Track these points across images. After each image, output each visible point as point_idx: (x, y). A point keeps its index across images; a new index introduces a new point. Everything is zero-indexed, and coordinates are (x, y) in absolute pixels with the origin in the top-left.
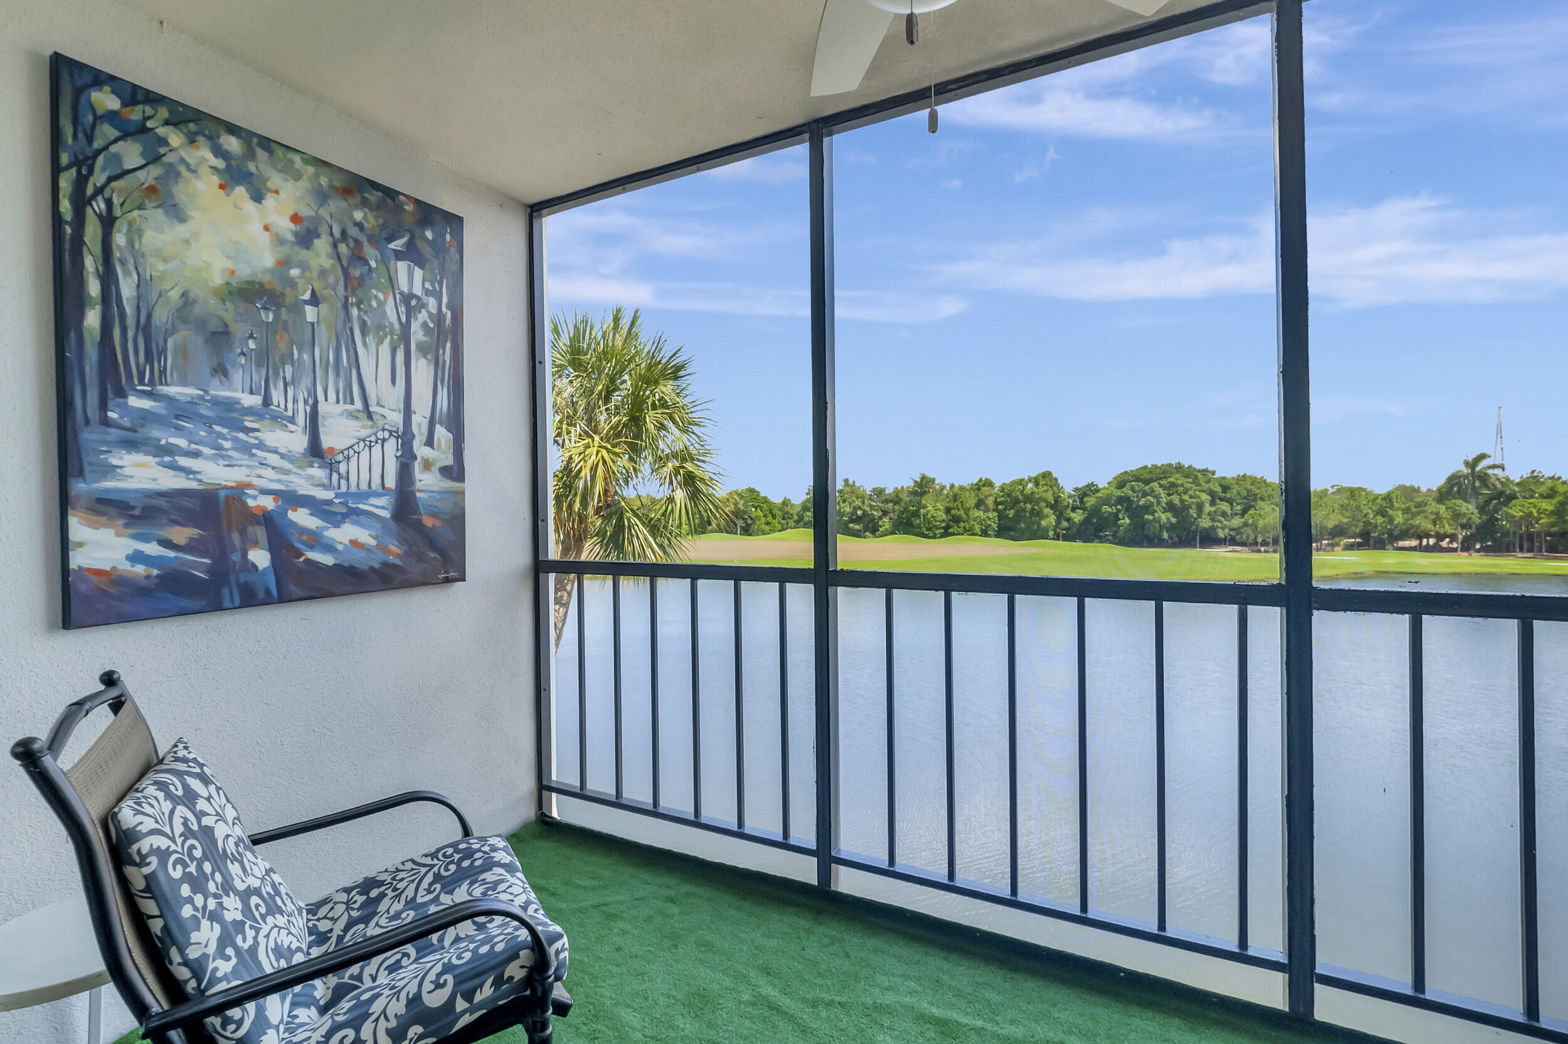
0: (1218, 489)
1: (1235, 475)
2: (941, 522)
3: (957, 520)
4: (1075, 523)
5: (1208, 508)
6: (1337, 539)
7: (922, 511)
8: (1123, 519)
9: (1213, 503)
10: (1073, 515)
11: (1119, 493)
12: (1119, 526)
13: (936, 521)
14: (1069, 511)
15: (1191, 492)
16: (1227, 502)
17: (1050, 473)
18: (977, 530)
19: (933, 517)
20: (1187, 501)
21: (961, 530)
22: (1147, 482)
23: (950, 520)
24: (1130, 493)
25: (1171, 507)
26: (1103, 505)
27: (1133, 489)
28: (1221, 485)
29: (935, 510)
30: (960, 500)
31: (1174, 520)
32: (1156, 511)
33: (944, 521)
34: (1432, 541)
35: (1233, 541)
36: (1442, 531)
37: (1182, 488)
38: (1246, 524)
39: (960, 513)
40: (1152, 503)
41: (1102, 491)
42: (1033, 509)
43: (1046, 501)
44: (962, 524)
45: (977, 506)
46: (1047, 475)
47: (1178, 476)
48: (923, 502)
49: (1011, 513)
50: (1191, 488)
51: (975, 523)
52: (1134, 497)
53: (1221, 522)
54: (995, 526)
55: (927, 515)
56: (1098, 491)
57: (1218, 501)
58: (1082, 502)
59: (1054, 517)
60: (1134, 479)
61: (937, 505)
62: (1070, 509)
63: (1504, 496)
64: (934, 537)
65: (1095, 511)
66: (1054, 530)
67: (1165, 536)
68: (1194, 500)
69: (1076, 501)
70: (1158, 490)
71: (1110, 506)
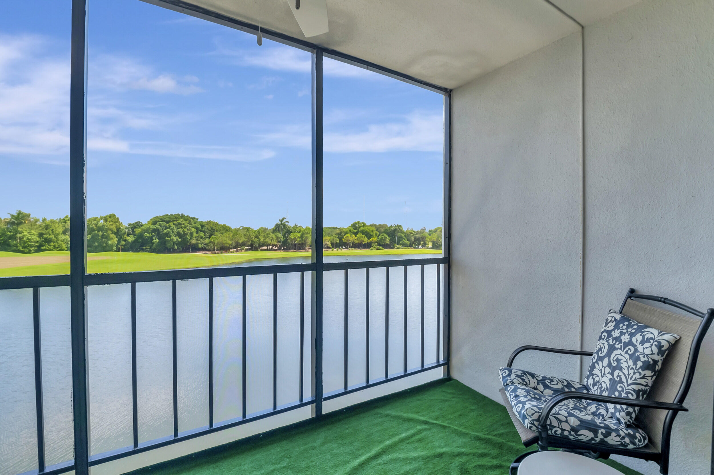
0: (200, 227)
1: (206, 221)
2: (35, 242)
3: (48, 241)
4: (129, 242)
5: (195, 235)
6: (243, 247)
7: (18, 235)
8: (155, 240)
9: (197, 233)
10: (128, 238)
11: (154, 227)
12: (153, 243)
13: (31, 242)
14: (125, 236)
15: (188, 228)
16: (203, 232)
17: (114, 215)
19: (28, 239)
20: (186, 231)
21: (51, 248)
22: (168, 222)
23: (43, 241)
24: (159, 227)
25: (179, 234)
26: (145, 233)
27: (160, 225)
28: (200, 225)
29: (31, 235)
30: (51, 229)
31: (180, 240)
32: (171, 236)
33: (37, 242)
34: (271, 247)
35: (205, 249)
36: (273, 243)
37: (183, 226)
38: (210, 242)
39: (51, 236)
40: (169, 232)
41: (144, 226)
42: (103, 235)
43: (111, 230)
44: (52, 244)
46: (112, 216)
47: (182, 220)
48: (19, 229)
50: (188, 226)
51: (62, 243)
52: (161, 229)
53: (200, 241)
55: (23, 238)
56: (142, 225)
57: (199, 232)
58: (133, 231)
59: (117, 239)
60: (161, 220)
61: (32, 231)
62: (126, 235)
63: (289, 232)
64: (30, 252)
65: (141, 236)
66: (117, 246)
67: (176, 247)
68: (189, 231)
69: (130, 231)
70: (173, 226)
71: (149, 233)
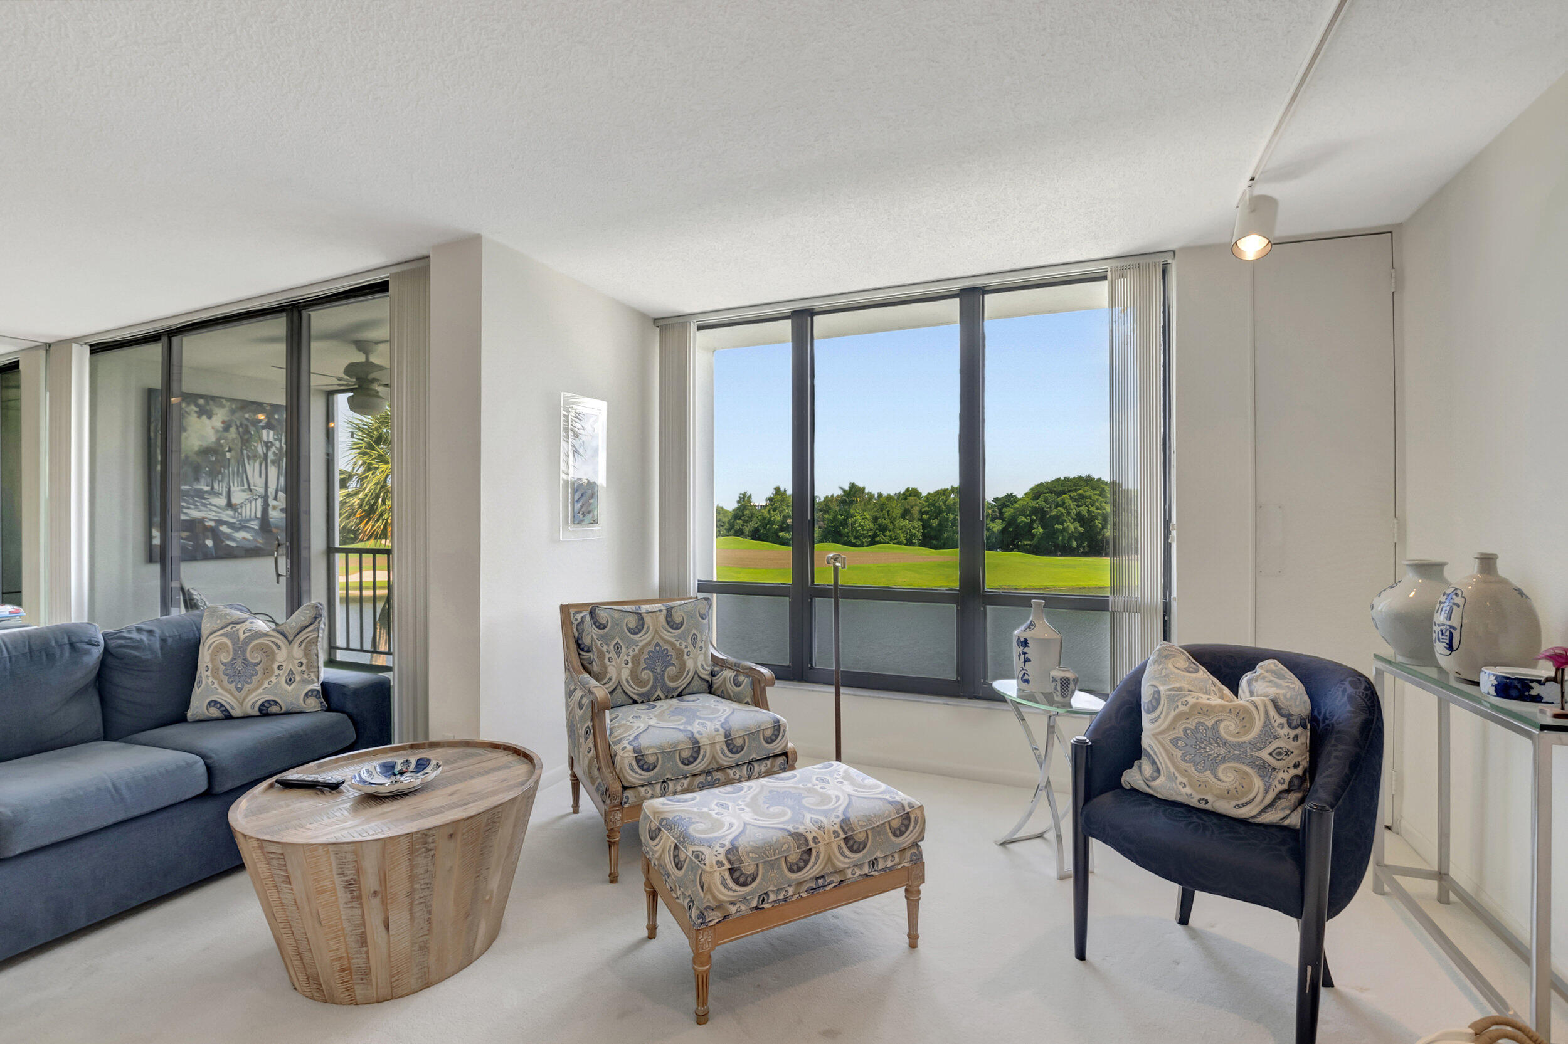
2: (868, 530)
3: (883, 529)
4: (993, 532)
5: (1111, 519)
7: (850, 520)
8: (1037, 528)
10: (992, 525)
11: (1034, 504)
14: (988, 521)
15: (1097, 504)
18: (902, 539)
19: (860, 525)
20: (1094, 512)
21: (887, 539)
22: (1059, 494)
23: (877, 529)
24: (1044, 504)
25: (1080, 518)
26: (1020, 515)
27: (1046, 501)
29: (863, 519)
30: (888, 509)
31: (1081, 530)
32: (1065, 521)
33: (871, 530)
37: (1089, 500)
39: (886, 522)
40: (1062, 514)
41: (1019, 502)
44: (888, 533)
45: (903, 516)
47: (1086, 488)
48: (852, 511)
49: (935, 523)
50: (1098, 500)
51: (900, 532)
52: (1047, 508)
54: (919, 535)
55: (855, 524)
56: (1015, 501)
58: (1001, 512)
60: (1047, 491)
61: (865, 514)
62: (990, 519)
64: (861, 545)
65: (1012, 521)
67: (1074, 544)
68: (1100, 512)
69: (996, 511)
70: (1069, 502)
71: (1025, 516)
